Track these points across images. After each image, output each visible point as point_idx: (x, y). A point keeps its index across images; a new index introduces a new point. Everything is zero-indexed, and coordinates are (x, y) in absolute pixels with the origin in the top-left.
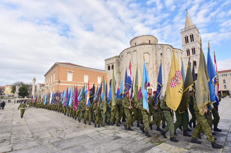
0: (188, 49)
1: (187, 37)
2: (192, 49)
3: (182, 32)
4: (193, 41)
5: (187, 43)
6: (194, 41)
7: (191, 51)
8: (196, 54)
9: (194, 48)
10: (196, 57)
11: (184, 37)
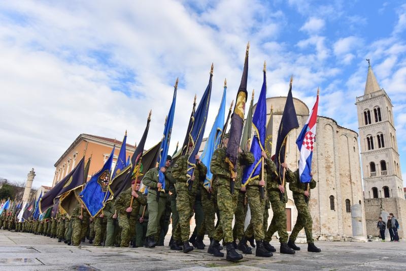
0: (369, 137)
1: (369, 112)
2: (378, 136)
3: (358, 101)
4: (380, 120)
5: (368, 124)
6: (382, 121)
7: (375, 141)
8: (385, 147)
9: (382, 135)
10: (386, 152)
11: (363, 112)
